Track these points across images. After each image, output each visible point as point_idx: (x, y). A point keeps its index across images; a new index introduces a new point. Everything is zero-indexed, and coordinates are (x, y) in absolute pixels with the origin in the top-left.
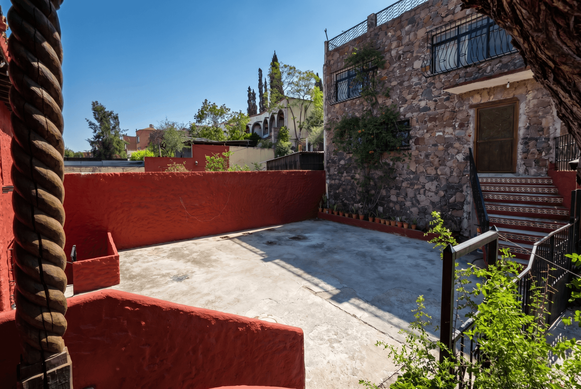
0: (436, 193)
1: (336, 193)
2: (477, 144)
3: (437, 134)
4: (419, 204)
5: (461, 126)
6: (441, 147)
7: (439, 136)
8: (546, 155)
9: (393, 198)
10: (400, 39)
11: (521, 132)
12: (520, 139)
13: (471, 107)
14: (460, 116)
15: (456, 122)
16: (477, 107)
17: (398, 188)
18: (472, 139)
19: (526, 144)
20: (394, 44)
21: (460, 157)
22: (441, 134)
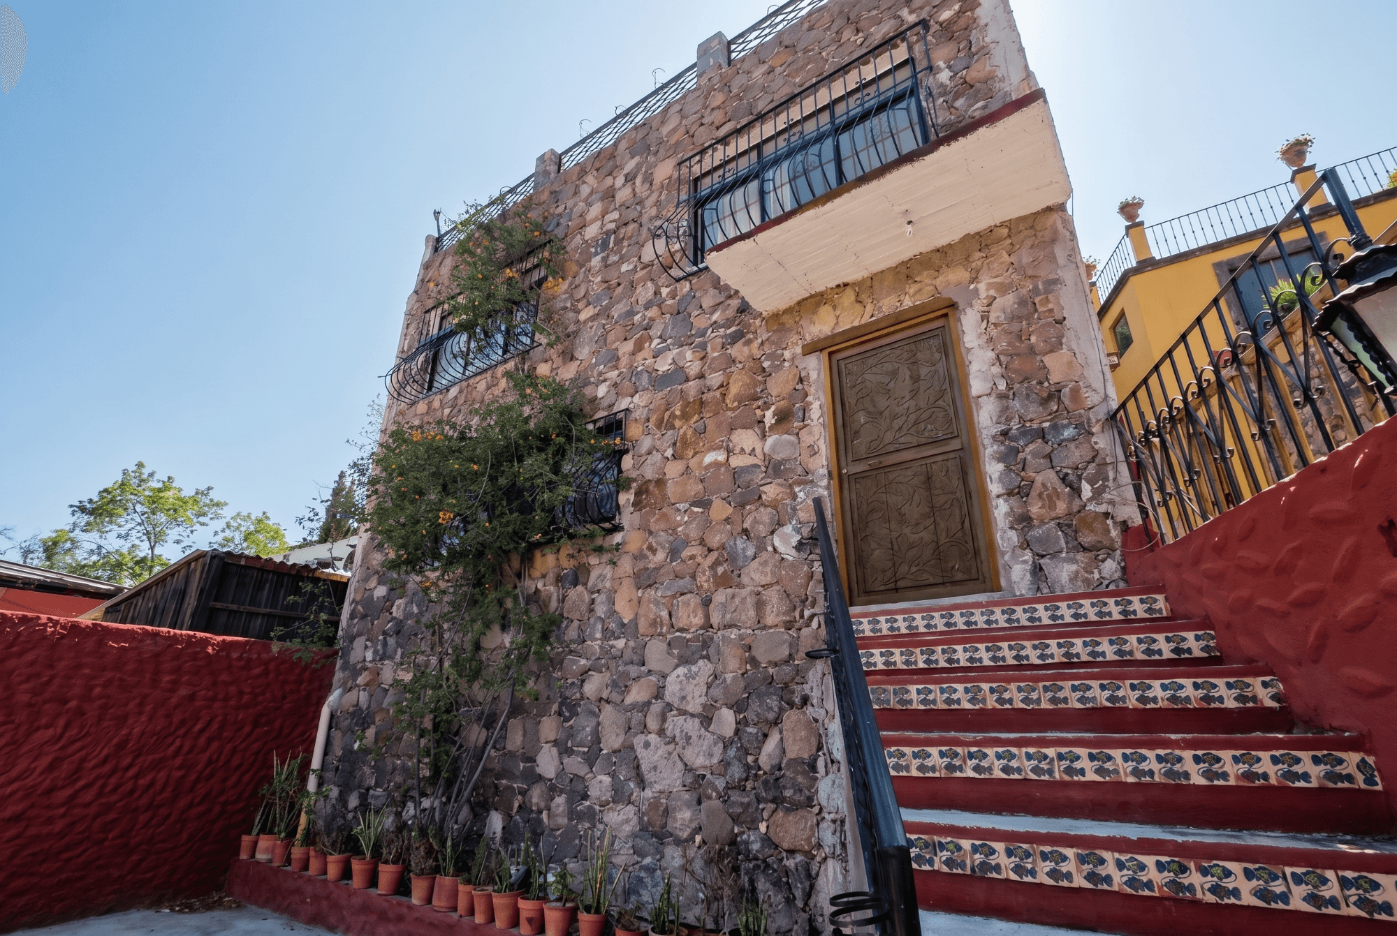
0: (706, 719)
1: (351, 751)
2: (841, 480)
3: (709, 458)
4: (642, 783)
5: (783, 418)
6: (720, 510)
7: (716, 464)
8: (1097, 495)
9: (547, 764)
10: (610, 194)
11: (986, 417)
12: (986, 442)
13: (811, 349)
14: (779, 386)
15: (766, 406)
16: (826, 347)
17: (569, 708)
18: (821, 463)
19: (1009, 457)
20: (596, 209)
21: (786, 541)
22: (721, 456)
